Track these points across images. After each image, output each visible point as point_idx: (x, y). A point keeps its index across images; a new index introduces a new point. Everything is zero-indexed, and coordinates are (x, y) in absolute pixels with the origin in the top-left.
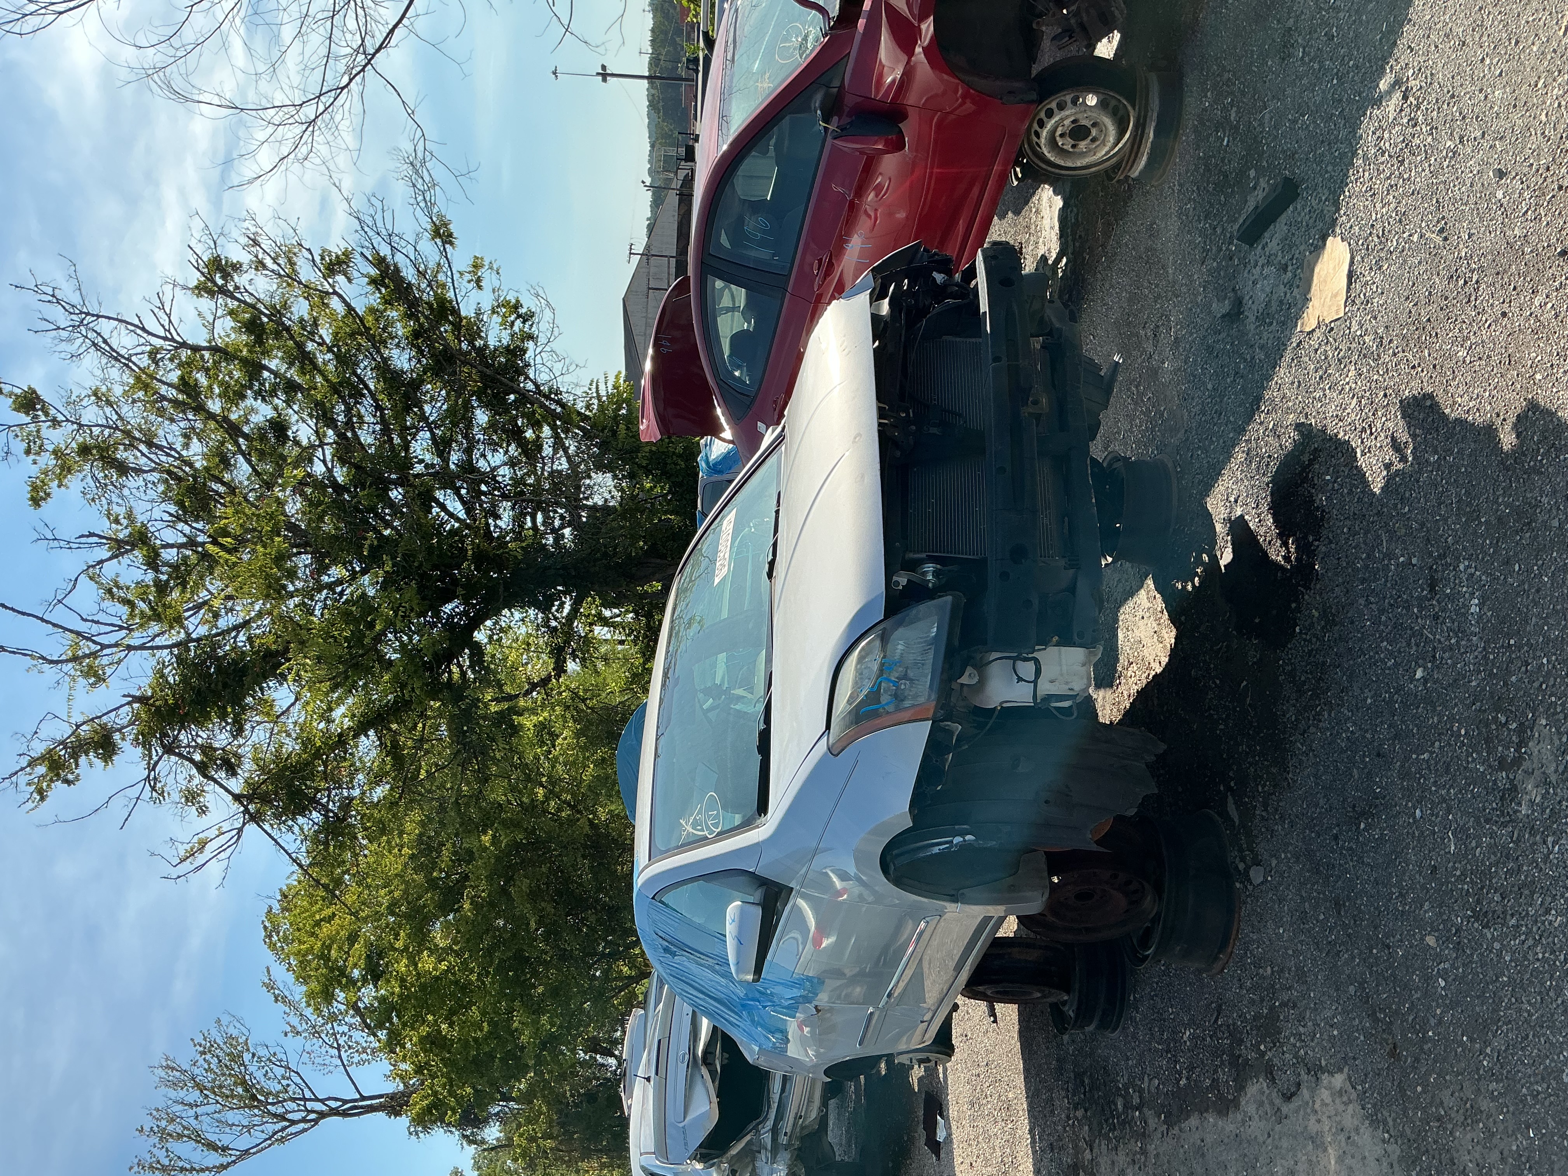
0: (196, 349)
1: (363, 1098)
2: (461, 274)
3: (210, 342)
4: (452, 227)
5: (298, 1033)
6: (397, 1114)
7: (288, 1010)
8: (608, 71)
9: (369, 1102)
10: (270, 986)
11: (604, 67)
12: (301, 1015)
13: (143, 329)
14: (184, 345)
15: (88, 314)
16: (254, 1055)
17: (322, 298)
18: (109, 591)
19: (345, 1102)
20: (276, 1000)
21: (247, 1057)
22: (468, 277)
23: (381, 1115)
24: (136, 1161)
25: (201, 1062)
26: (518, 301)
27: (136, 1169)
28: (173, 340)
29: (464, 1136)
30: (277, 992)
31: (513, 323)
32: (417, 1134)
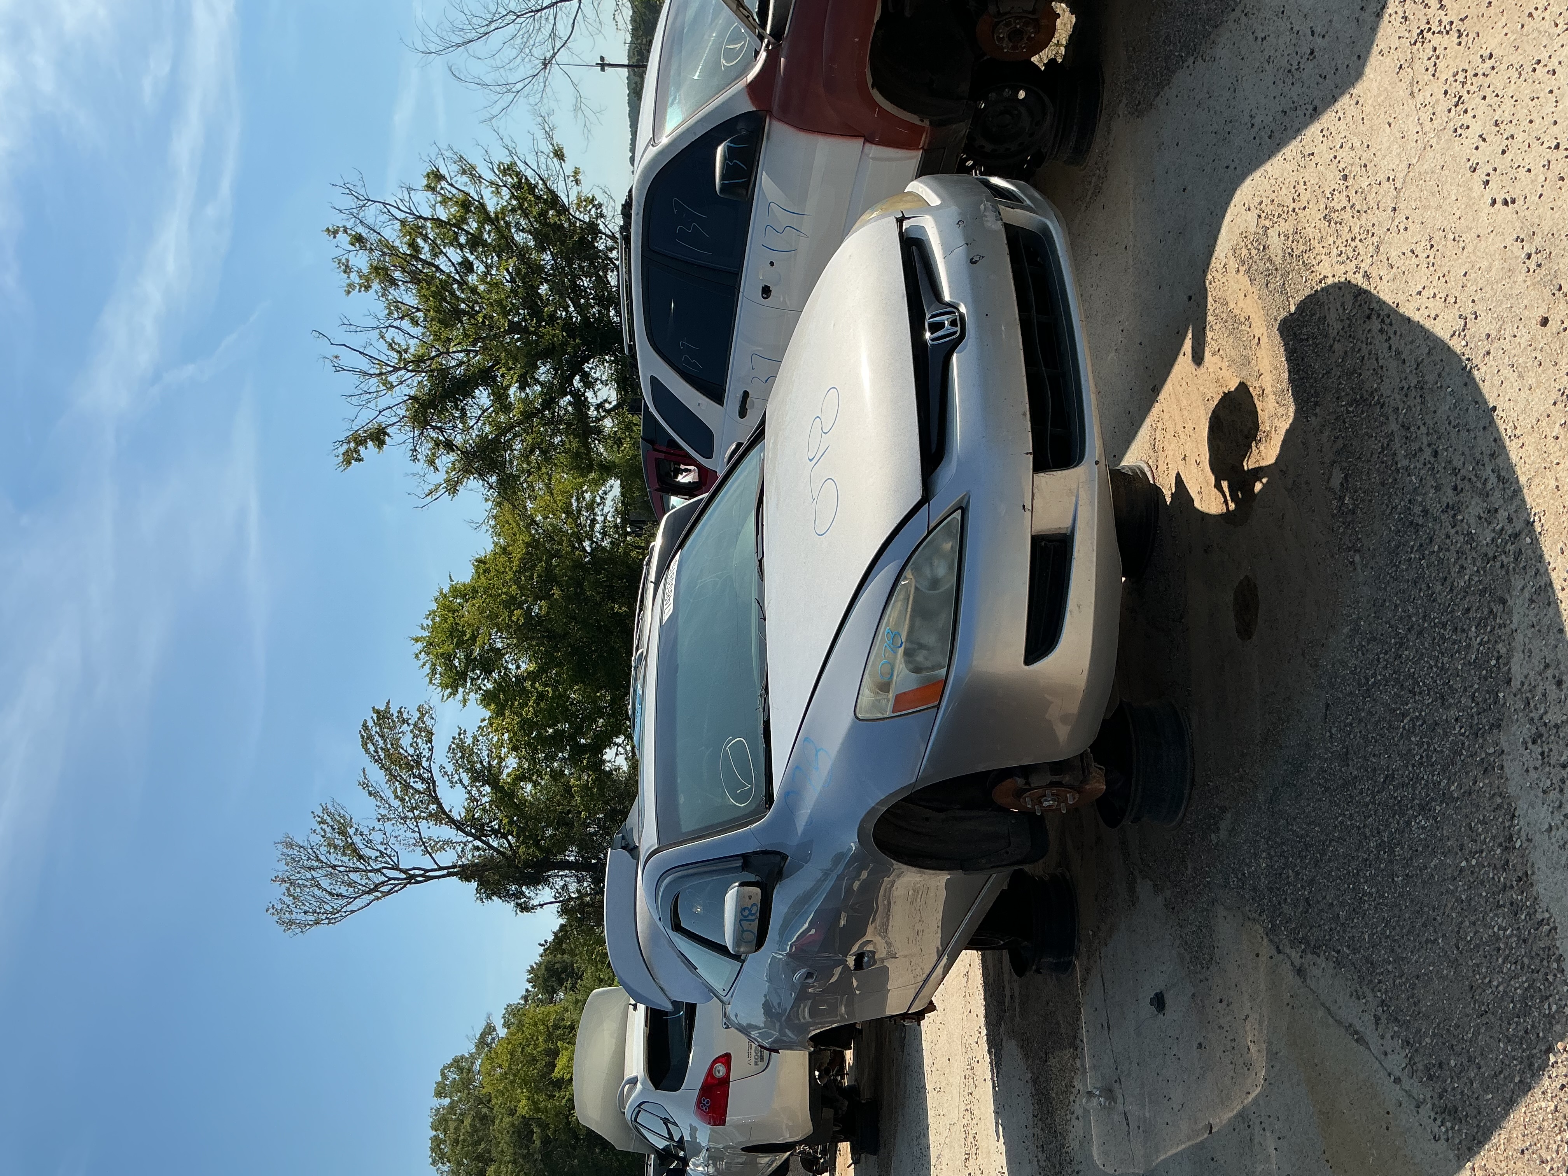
0: (426, 219)
1: (441, 869)
2: (568, 177)
3: (433, 216)
4: (565, 151)
5: (388, 819)
6: (468, 879)
7: (379, 804)
8: (606, 62)
9: (445, 872)
10: (364, 785)
11: (602, 58)
12: (389, 805)
13: (399, 209)
14: (421, 217)
15: (369, 200)
16: (357, 830)
17: (497, 189)
18: (390, 345)
19: (427, 871)
20: (370, 794)
21: (351, 831)
23: (455, 879)
24: (271, 905)
25: (319, 830)
26: (594, 197)
27: (271, 910)
28: (413, 214)
29: (518, 904)
30: (370, 789)
31: (590, 210)
32: (481, 900)
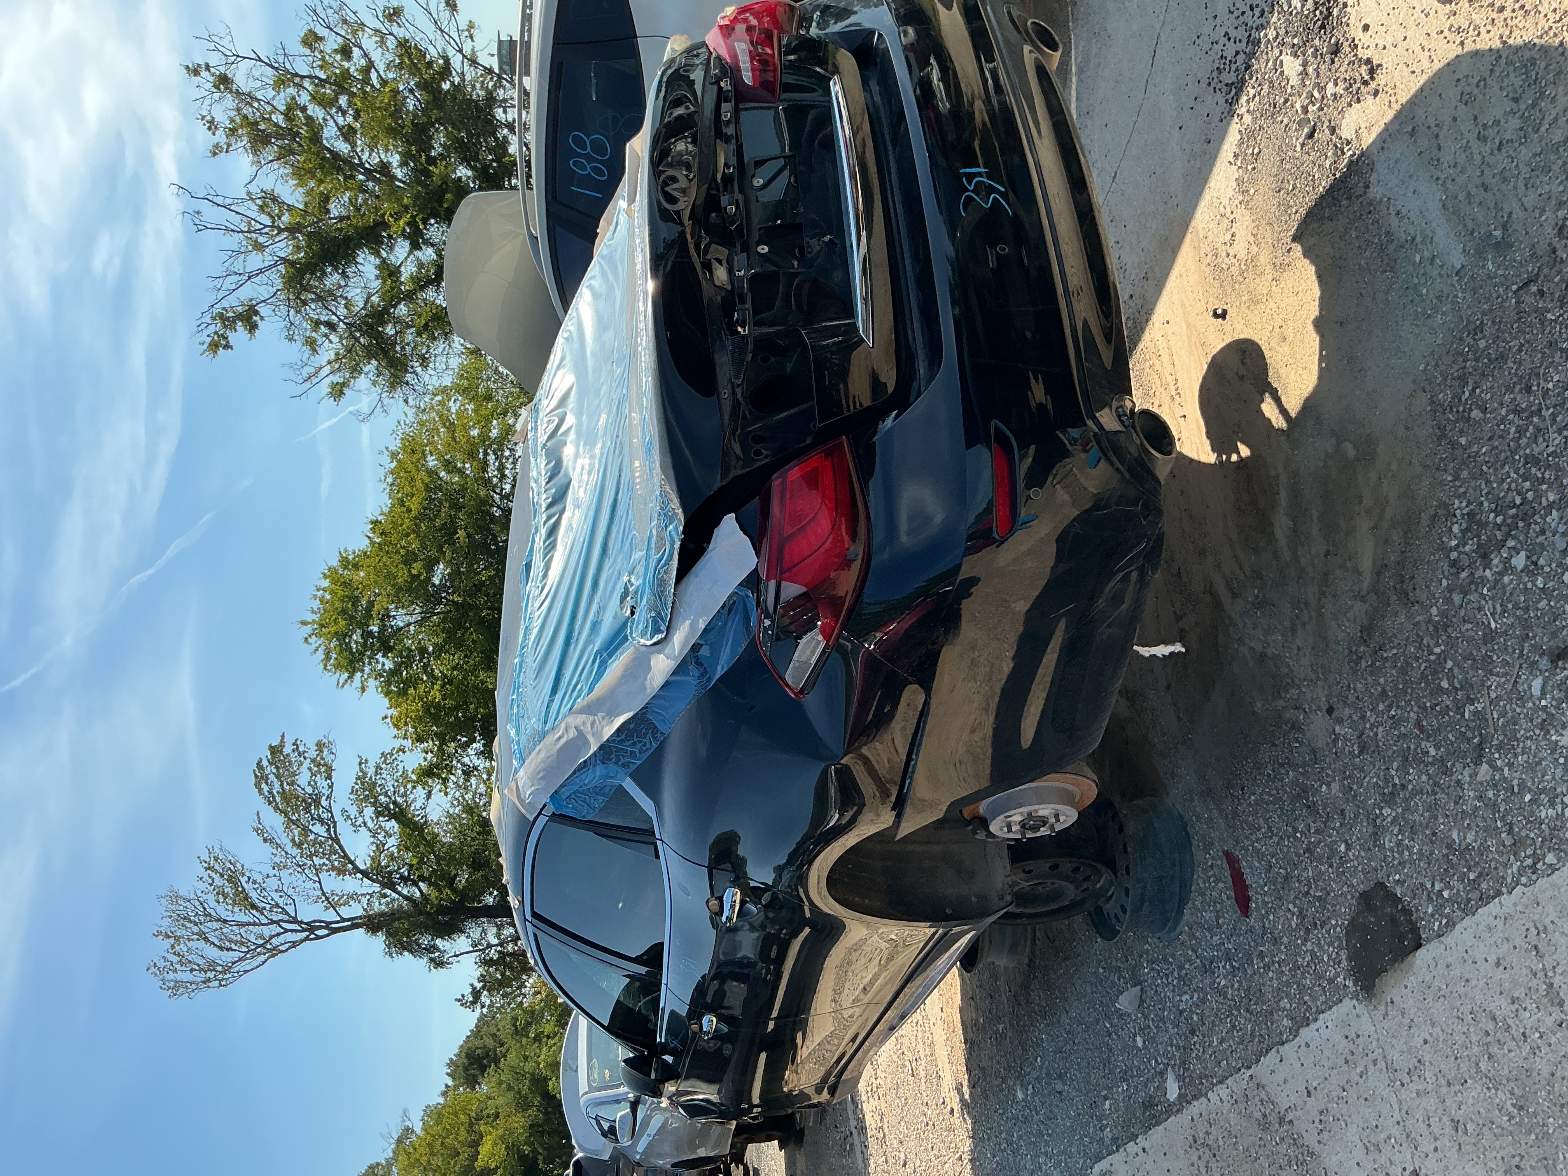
1: (343, 920)
5: (284, 867)
6: (375, 930)
7: (275, 851)
9: (350, 924)
10: (259, 831)
12: (287, 853)
16: (249, 878)
19: (328, 923)
20: (265, 840)
21: (243, 880)
22: (466, 33)
24: (152, 963)
30: (266, 835)
32: (391, 955)
